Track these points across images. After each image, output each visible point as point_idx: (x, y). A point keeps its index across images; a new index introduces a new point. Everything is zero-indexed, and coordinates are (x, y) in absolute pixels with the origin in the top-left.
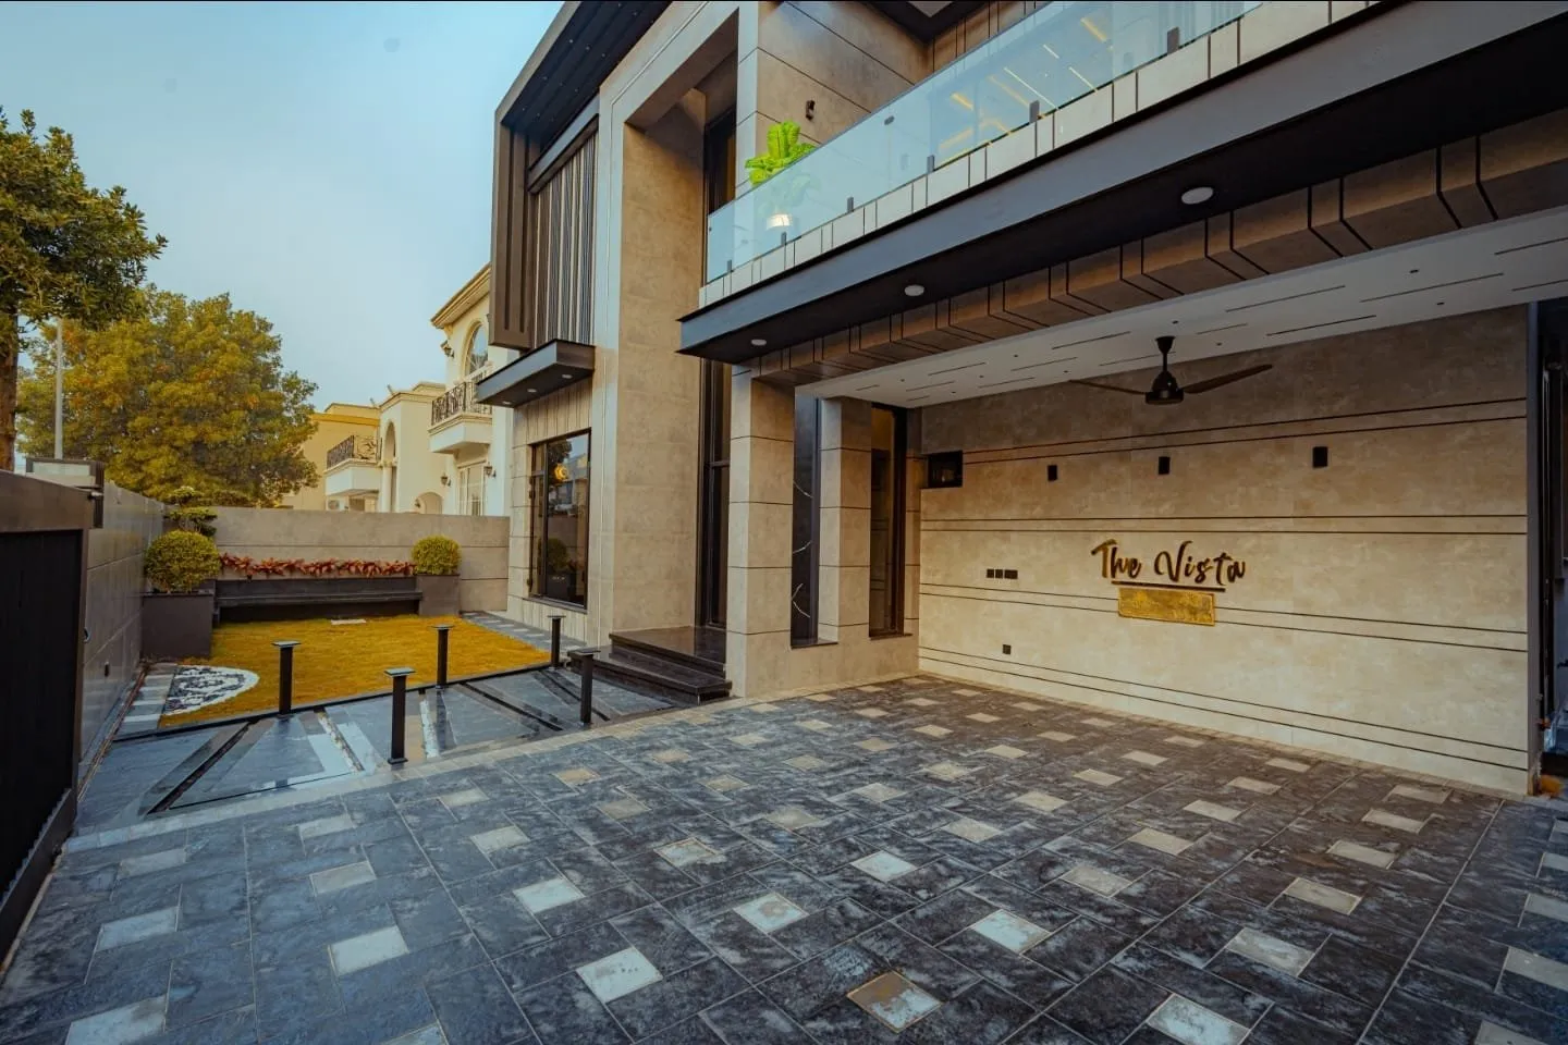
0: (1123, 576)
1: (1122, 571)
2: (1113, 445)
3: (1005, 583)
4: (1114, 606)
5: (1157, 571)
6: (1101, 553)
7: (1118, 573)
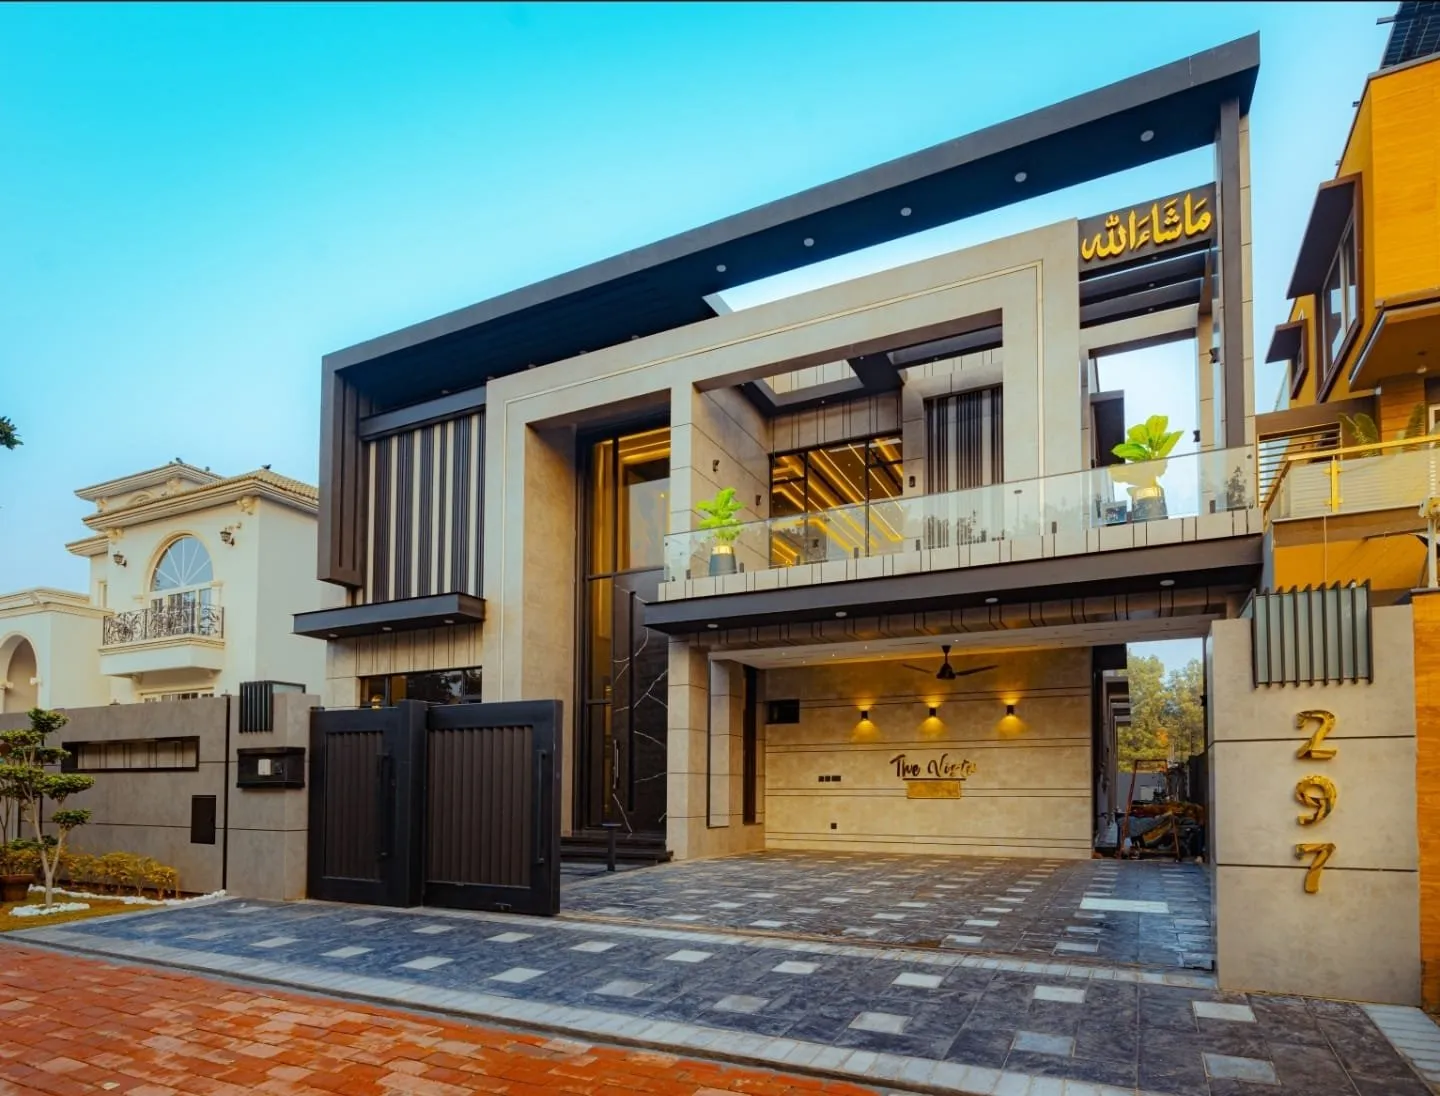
0: (909, 775)
1: (909, 772)
2: (903, 700)
3: (832, 784)
4: (904, 793)
5: (929, 771)
6: (896, 763)
7: (907, 774)
